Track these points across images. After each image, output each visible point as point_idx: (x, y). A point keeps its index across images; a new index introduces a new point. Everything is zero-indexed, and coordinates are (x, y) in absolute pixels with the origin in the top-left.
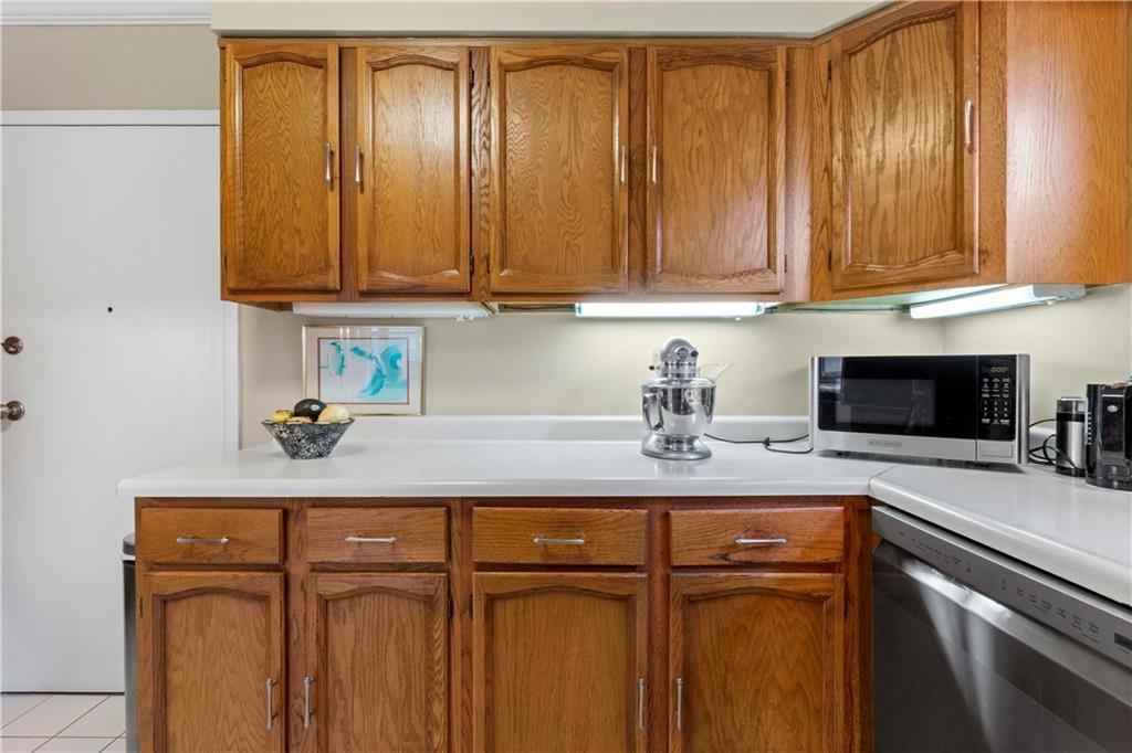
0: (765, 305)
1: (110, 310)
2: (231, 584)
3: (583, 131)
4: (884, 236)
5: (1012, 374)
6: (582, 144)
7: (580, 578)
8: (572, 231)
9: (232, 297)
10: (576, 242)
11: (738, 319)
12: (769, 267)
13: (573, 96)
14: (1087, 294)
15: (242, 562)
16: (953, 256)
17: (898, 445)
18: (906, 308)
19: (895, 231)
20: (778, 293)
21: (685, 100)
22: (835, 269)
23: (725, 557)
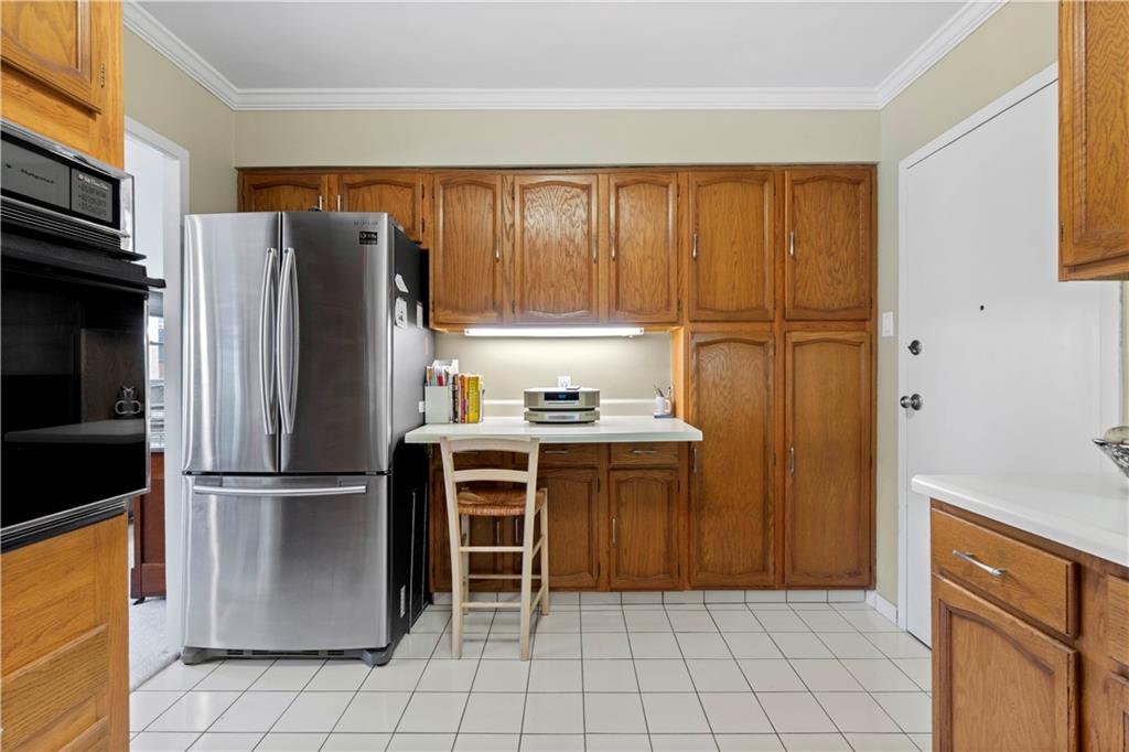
1: (982, 308)
2: (1008, 629)
9: (1072, 275)
15: (1020, 609)
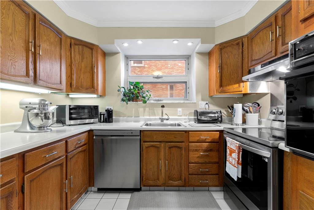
0: (50, 91)
3: (17, 27)
4: (81, 83)
5: (97, 108)
6: (17, 32)
7: (53, 163)
8: (13, 60)
10: (15, 64)
11: (40, 94)
12: (61, 83)
13: (13, 13)
14: (100, 97)
16: (93, 89)
17: (83, 121)
18: (68, 95)
19: (83, 82)
20: (61, 90)
21: (44, 35)
22: (72, 87)
23: (75, 147)
